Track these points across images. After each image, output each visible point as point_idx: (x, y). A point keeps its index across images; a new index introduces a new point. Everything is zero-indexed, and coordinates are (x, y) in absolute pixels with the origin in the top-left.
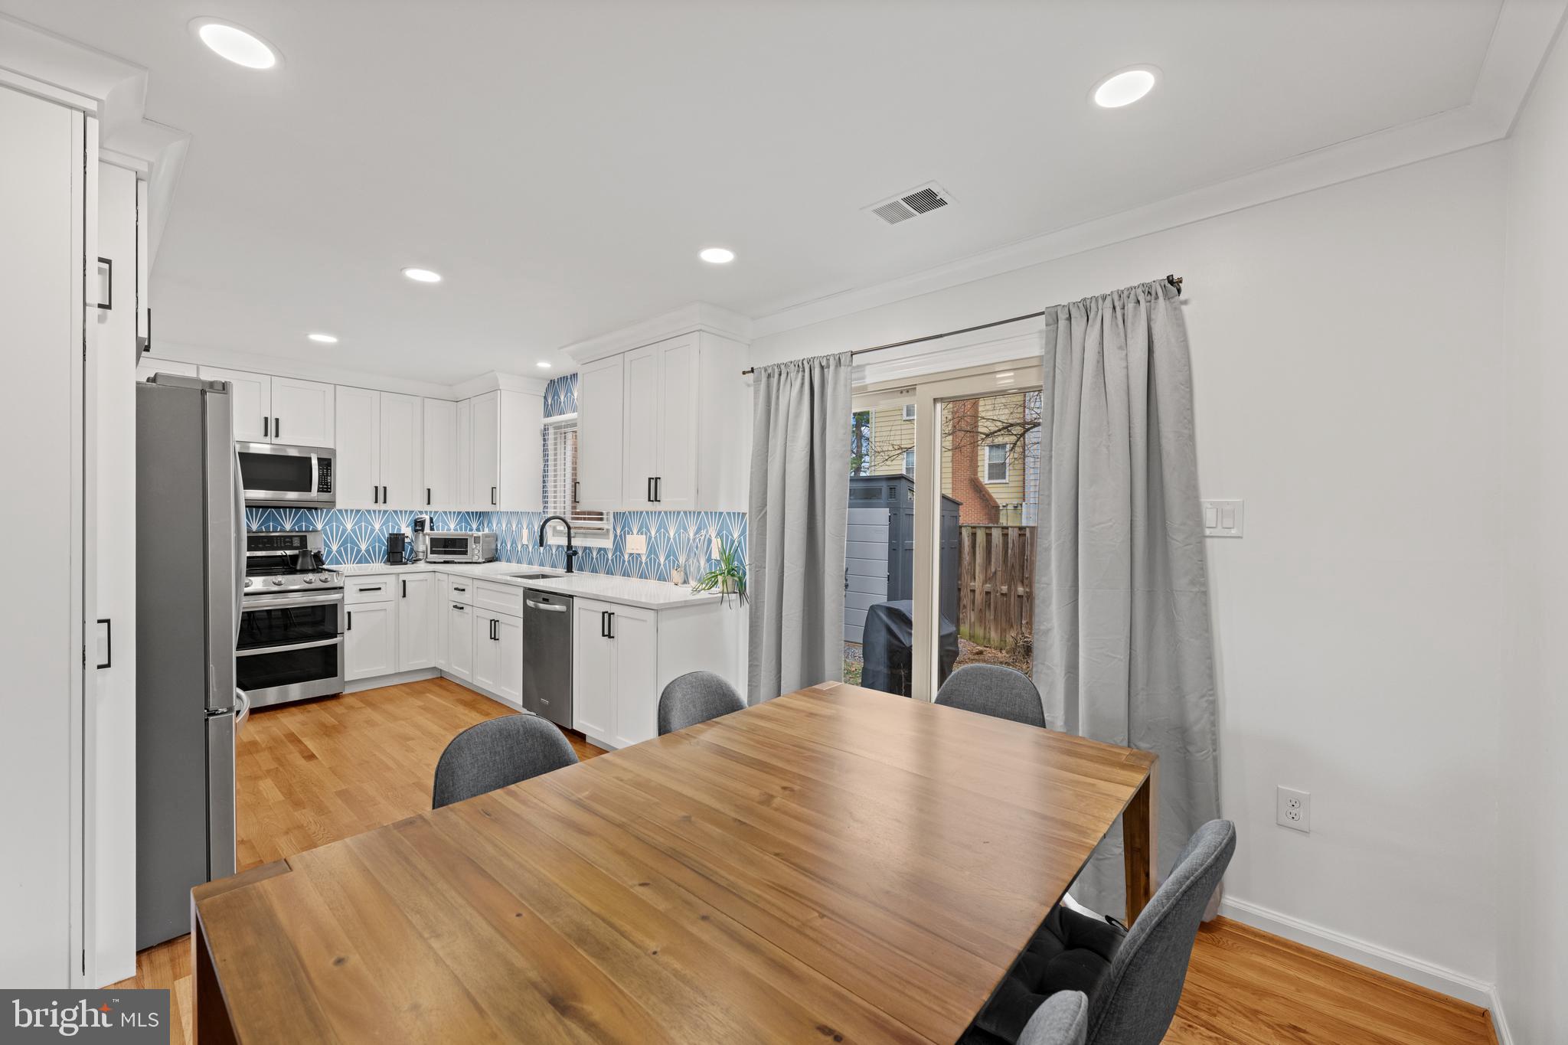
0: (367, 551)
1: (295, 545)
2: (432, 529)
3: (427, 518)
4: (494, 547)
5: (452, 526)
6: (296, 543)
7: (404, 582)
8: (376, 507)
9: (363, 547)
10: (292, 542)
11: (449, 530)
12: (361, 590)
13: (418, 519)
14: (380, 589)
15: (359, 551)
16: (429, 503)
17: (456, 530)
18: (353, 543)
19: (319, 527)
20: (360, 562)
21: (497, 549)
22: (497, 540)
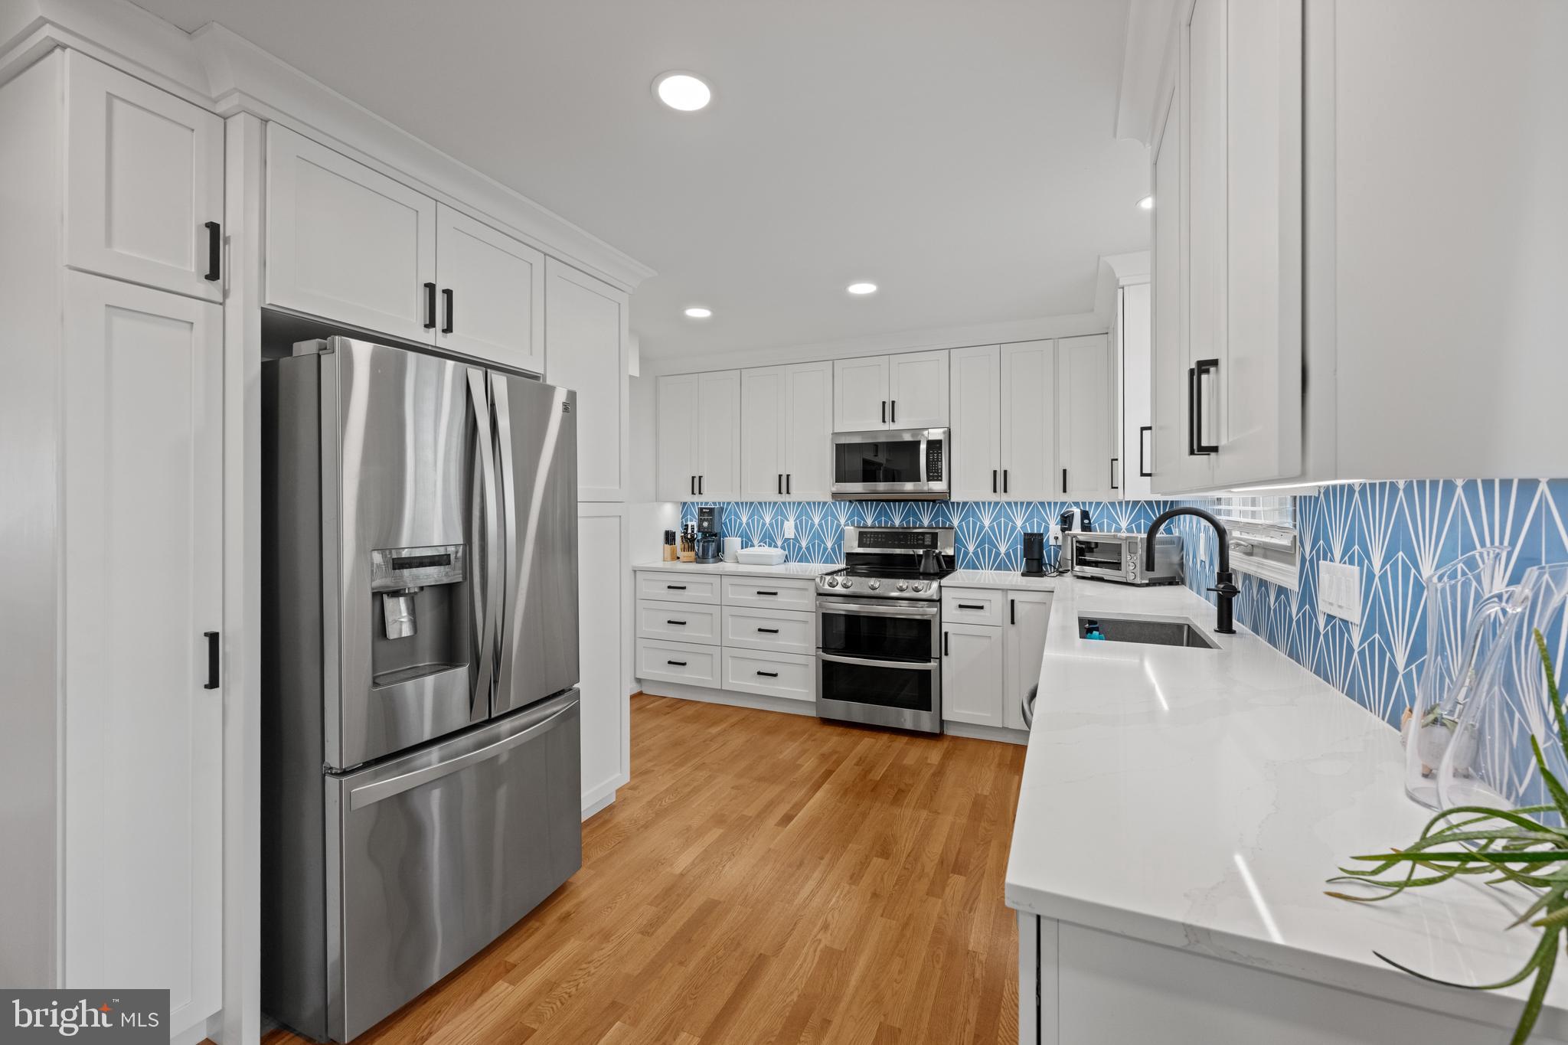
0: (1007, 554)
1: (926, 543)
2: (1086, 528)
3: (1077, 512)
4: (1176, 559)
5: (1124, 524)
6: (928, 541)
7: (1013, 602)
8: (994, 498)
9: (1003, 550)
10: (923, 540)
11: (1118, 530)
12: (961, 606)
13: (1065, 513)
14: (981, 608)
15: (998, 554)
16: (1065, 491)
17: (1129, 530)
18: (991, 543)
19: (956, 523)
20: (998, 568)
21: (1182, 565)
22: (1182, 549)
